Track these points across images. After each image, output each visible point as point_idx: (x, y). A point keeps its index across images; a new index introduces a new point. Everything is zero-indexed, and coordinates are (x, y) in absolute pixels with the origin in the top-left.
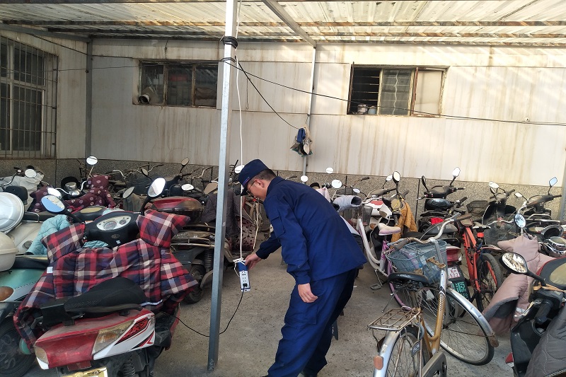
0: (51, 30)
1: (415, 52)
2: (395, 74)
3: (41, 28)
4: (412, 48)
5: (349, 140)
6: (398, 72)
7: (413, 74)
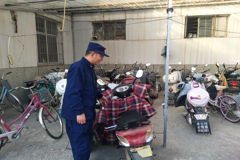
0: (59, 12)
1: (214, 9)
2: (205, 19)
3: (55, 11)
4: (213, 7)
5: (185, 50)
6: (206, 18)
7: (213, 19)
